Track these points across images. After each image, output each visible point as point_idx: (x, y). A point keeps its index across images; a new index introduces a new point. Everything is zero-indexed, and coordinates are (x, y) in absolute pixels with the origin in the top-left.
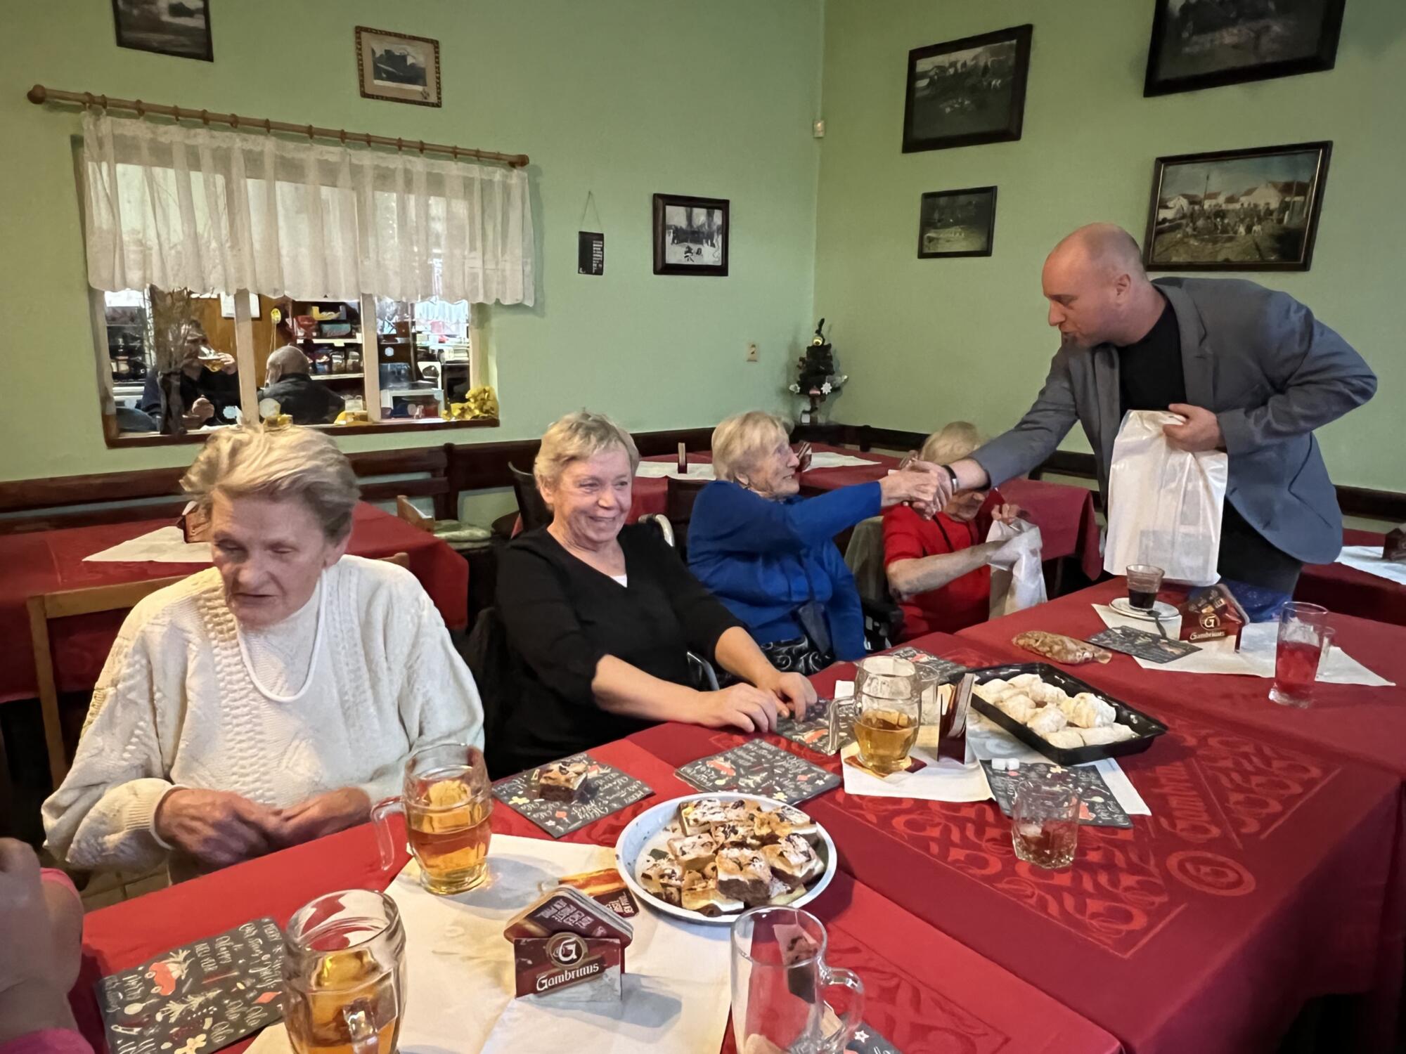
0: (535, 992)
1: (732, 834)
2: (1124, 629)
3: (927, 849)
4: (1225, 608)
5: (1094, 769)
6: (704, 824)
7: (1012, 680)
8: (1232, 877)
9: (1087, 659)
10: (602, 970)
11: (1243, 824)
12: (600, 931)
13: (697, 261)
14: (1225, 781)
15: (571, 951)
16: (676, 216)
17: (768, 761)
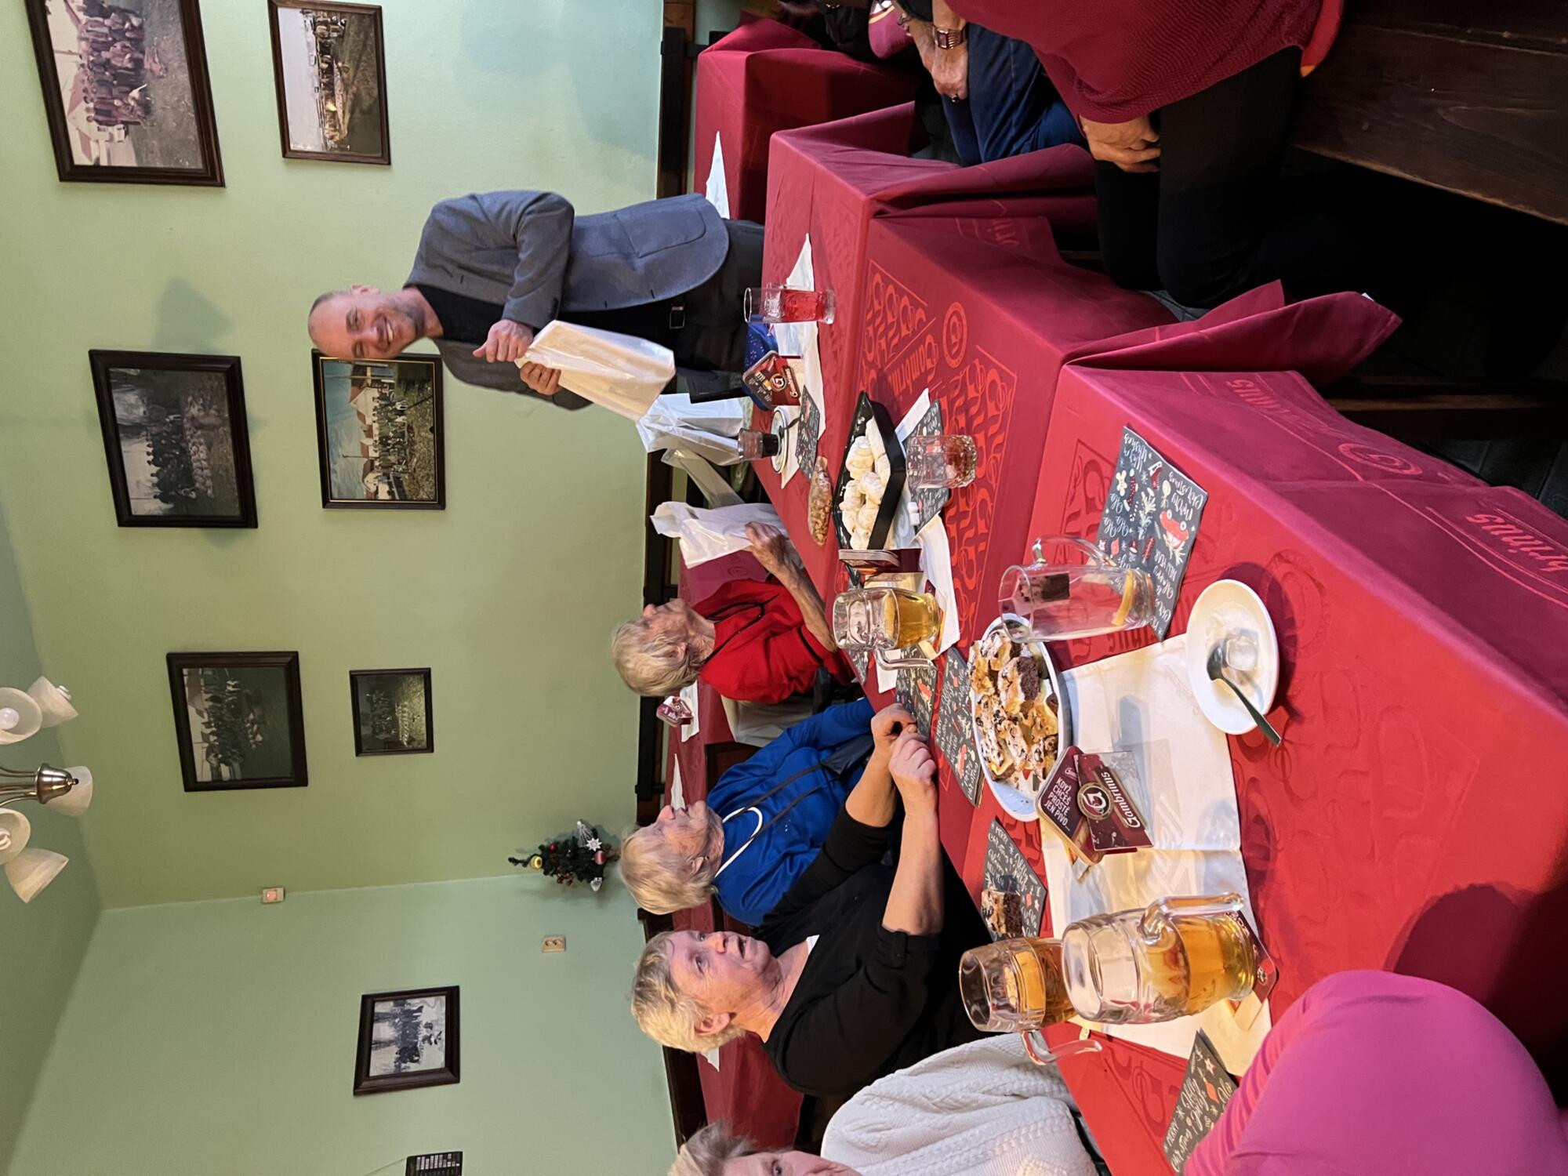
0: (1142, 828)
1: (1000, 715)
2: (797, 455)
3: (983, 552)
4: (764, 372)
5: (905, 442)
6: (1000, 746)
7: (850, 531)
8: (955, 319)
9: (825, 476)
10: (1107, 769)
11: (921, 320)
13: (441, 1027)
14: (895, 341)
15: (1095, 797)
16: (382, 1062)
17: (950, 721)
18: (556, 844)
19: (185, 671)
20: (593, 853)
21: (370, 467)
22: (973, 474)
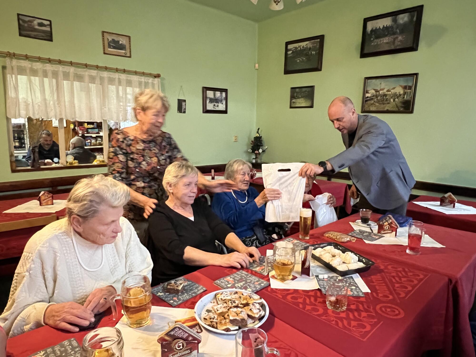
1: (234, 303)
2: (360, 230)
3: (298, 306)
4: (391, 223)
5: (352, 277)
6: (225, 300)
7: (325, 248)
8: (397, 312)
9: (348, 241)
10: (191, 352)
11: (400, 294)
12: (190, 338)
13: (217, 109)
14: (394, 280)
15: (180, 346)
16: (210, 94)
17: (245, 278)
18: (262, 141)
19: (319, 40)
20: (258, 150)
21: (377, 91)
22: (330, 307)
